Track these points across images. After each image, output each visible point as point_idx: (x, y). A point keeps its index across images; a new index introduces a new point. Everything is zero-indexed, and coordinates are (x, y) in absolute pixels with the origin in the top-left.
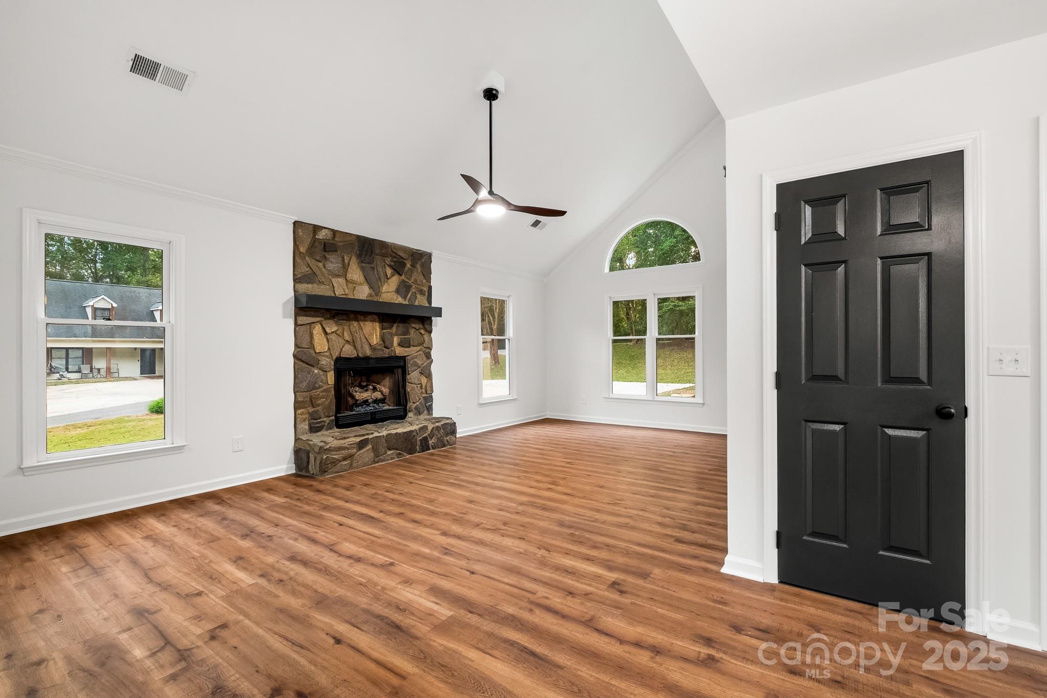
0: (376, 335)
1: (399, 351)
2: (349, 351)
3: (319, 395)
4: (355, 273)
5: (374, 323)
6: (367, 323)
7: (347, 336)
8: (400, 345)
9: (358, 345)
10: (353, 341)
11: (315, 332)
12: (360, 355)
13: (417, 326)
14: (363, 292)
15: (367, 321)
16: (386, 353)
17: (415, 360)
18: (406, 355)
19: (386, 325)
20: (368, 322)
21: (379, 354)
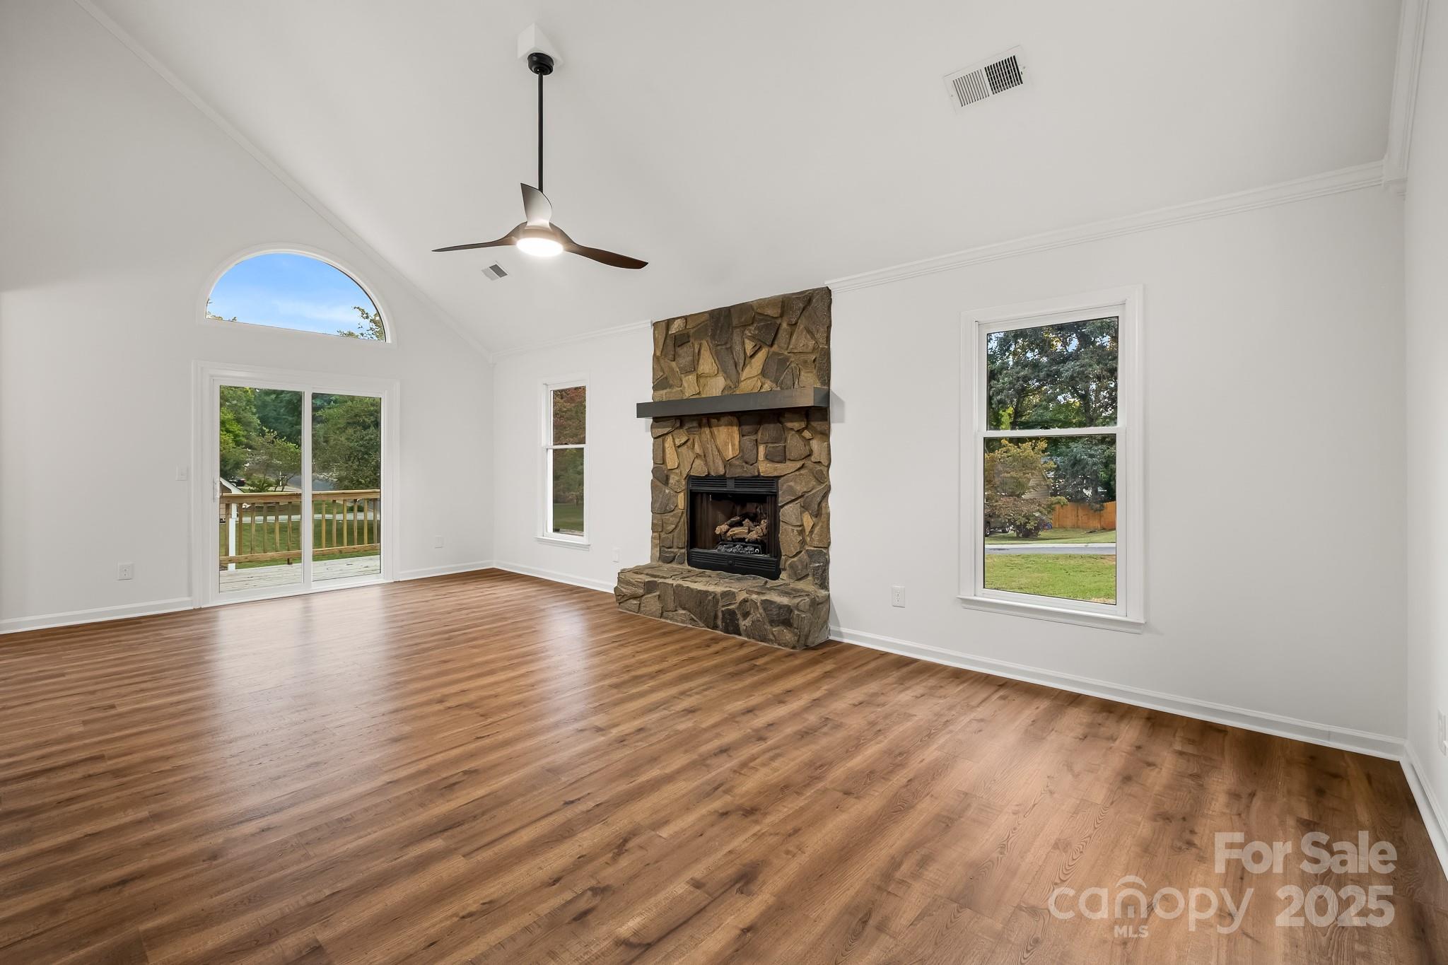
0: (733, 445)
1: (765, 468)
2: (699, 469)
3: (669, 519)
4: (707, 364)
5: (730, 427)
6: (721, 428)
7: (697, 449)
8: (769, 458)
9: (710, 459)
10: (705, 456)
11: (667, 445)
12: (713, 474)
13: (796, 425)
14: (716, 386)
15: (721, 426)
16: (749, 472)
17: (792, 484)
18: (775, 474)
19: (746, 428)
20: (723, 427)
21: (737, 472)
